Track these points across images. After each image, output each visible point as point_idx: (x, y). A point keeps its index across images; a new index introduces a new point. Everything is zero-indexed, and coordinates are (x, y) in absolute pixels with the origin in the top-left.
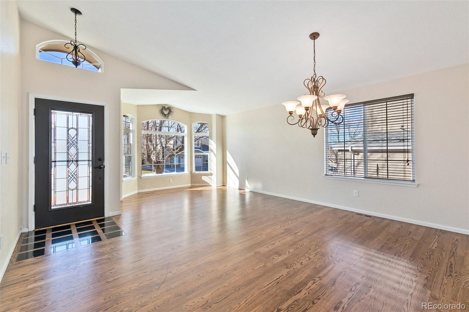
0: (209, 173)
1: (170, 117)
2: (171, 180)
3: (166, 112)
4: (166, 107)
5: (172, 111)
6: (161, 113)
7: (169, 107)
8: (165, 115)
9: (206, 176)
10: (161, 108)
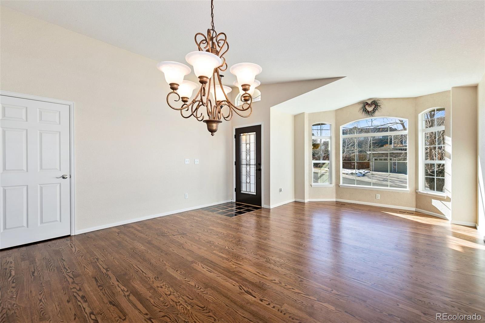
0: (444, 197)
1: (377, 113)
2: (378, 196)
3: (370, 109)
4: (369, 102)
5: (378, 104)
6: (363, 111)
7: (374, 101)
8: (368, 112)
9: (439, 201)
10: (361, 106)
